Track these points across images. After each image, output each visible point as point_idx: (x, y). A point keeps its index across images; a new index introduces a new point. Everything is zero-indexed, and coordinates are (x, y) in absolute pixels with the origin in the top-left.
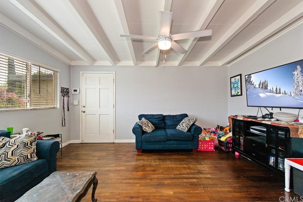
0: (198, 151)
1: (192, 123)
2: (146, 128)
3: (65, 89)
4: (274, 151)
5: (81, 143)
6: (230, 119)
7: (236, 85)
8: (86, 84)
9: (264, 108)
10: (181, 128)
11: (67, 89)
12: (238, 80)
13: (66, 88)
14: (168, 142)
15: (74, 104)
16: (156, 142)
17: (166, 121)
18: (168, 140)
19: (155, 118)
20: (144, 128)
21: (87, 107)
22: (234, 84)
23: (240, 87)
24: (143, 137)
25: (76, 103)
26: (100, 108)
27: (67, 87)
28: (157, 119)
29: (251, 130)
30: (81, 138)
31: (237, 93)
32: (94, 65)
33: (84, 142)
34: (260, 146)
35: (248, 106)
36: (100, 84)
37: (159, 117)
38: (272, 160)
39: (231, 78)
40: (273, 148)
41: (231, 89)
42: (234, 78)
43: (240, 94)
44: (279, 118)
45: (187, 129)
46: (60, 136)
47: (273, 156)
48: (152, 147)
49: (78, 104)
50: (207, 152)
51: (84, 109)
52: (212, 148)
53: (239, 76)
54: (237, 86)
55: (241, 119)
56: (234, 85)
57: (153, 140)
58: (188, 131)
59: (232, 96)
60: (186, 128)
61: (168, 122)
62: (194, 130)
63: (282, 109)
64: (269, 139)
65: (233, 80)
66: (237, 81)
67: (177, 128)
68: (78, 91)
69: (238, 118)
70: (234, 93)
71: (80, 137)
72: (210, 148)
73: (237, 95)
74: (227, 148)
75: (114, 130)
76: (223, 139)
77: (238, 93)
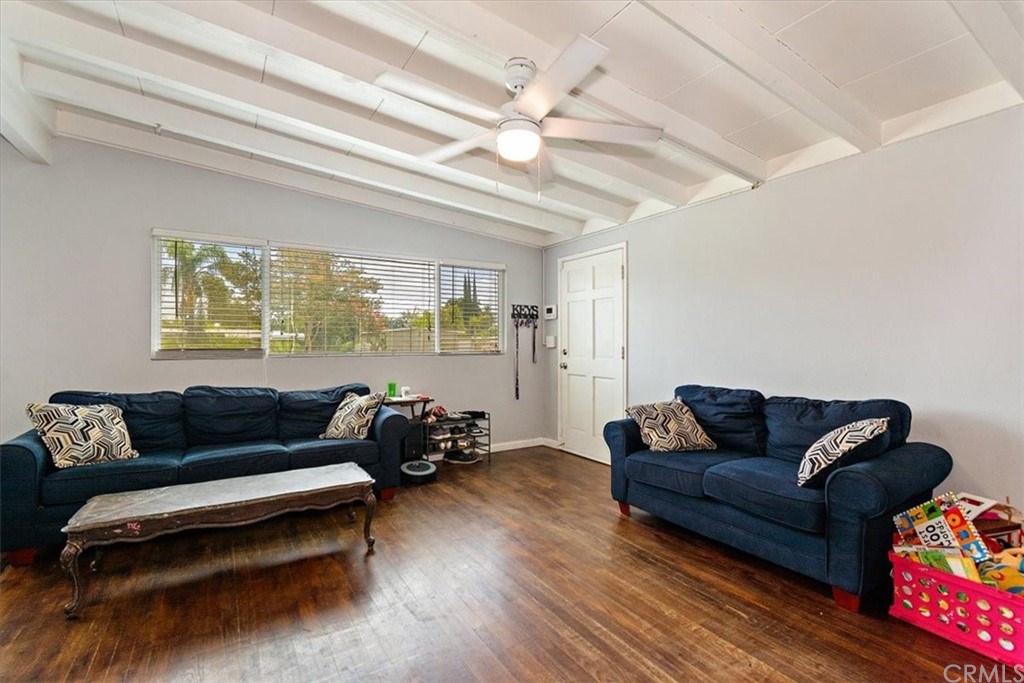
2: (653, 435)
3: (526, 309)
5: (561, 451)
8: (569, 292)
11: (532, 307)
13: (527, 307)
15: (548, 346)
17: (768, 424)
20: (646, 430)
21: (570, 353)
24: (627, 461)
25: (550, 342)
26: (594, 358)
27: (530, 304)
30: (559, 438)
33: (565, 449)
36: (594, 288)
37: (735, 400)
46: (487, 416)
49: (553, 346)
51: (564, 359)
68: (554, 311)
71: (559, 434)
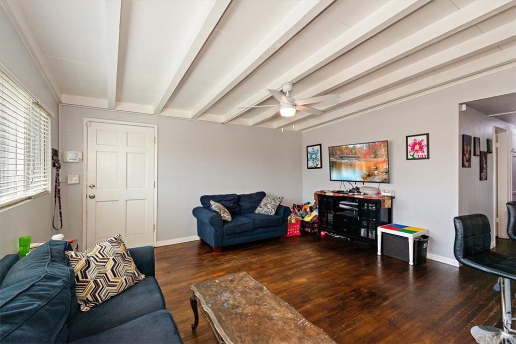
0: (287, 238)
1: (278, 203)
2: (225, 215)
4: (365, 223)
6: (316, 195)
7: (314, 156)
8: (97, 144)
9: (347, 182)
10: (264, 211)
11: (57, 151)
12: (318, 150)
14: (256, 231)
15: (69, 183)
16: (243, 233)
17: (241, 203)
18: (256, 228)
19: (229, 200)
20: (222, 215)
21: (97, 186)
22: (312, 154)
23: (319, 158)
24: (224, 229)
25: (74, 180)
26: (127, 189)
27: (56, 148)
28: (231, 202)
29: (340, 205)
31: (315, 165)
32: (116, 109)
34: (352, 220)
35: (331, 180)
36: (127, 145)
38: (363, 232)
39: (307, 147)
40: (364, 220)
41: (308, 160)
42: (312, 147)
43: (319, 166)
44: (366, 192)
45: (274, 212)
47: (364, 227)
48: (237, 241)
49: (78, 182)
50: (293, 236)
51: (91, 192)
52: (298, 232)
53: (319, 146)
54: (316, 157)
55: (332, 194)
56: (311, 156)
57: (238, 231)
58: (276, 214)
59: (308, 168)
60: (273, 210)
61: (245, 204)
62: (284, 211)
63: (365, 183)
64: (361, 212)
65: (310, 149)
66: (316, 151)
67: (256, 211)
68: (80, 156)
69: (327, 194)
70: (311, 164)
72: (296, 232)
73: (316, 168)
74: (313, 229)
75: (154, 225)
76: (308, 219)
77: (317, 165)
